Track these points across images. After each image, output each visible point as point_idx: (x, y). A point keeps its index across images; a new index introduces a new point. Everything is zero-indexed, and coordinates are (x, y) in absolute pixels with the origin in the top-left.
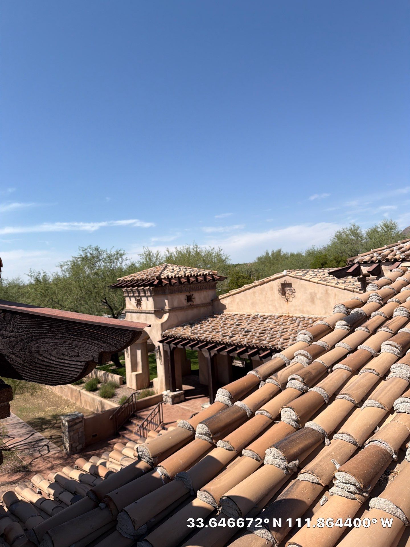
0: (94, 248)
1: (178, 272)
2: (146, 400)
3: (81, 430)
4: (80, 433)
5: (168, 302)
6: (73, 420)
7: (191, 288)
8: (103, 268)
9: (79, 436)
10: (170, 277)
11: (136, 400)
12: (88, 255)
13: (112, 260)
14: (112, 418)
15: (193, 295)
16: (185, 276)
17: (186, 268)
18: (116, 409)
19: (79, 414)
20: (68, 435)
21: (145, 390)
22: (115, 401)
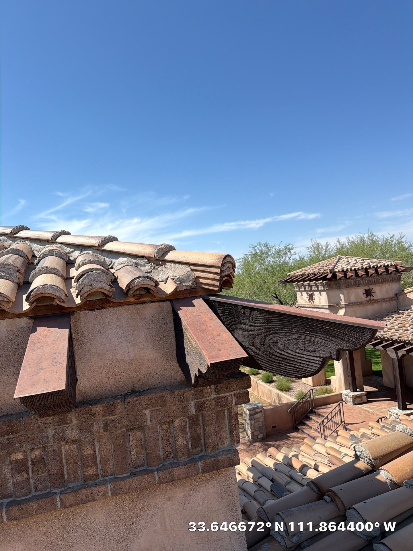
0: (263, 245)
1: (354, 264)
2: (324, 397)
3: (262, 419)
4: (260, 423)
5: (344, 297)
6: (254, 409)
7: (370, 281)
8: (272, 263)
9: (260, 426)
10: (345, 269)
11: (314, 397)
12: (258, 251)
13: (280, 255)
14: (290, 412)
15: (372, 288)
16: (362, 269)
17: (363, 260)
18: (295, 403)
19: (259, 404)
20: (249, 423)
21: (322, 387)
22: (291, 395)
